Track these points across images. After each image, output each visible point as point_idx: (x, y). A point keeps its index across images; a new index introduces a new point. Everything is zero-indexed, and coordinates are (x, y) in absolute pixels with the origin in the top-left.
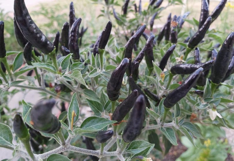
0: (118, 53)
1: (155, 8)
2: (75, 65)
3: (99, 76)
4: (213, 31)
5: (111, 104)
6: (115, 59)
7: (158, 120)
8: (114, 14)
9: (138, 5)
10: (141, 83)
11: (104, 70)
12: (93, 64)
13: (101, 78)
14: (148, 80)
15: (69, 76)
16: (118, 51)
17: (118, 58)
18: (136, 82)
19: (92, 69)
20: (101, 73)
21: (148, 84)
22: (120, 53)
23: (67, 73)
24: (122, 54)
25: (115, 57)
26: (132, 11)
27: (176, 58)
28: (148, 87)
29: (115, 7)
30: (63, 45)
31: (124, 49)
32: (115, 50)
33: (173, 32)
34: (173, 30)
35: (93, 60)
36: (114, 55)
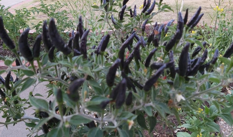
0: (115, 53)
1: (147, 14)
2: (85, 63)
3: (100, 71)
4: (189, 36)
5: (108, 90)
6: (112, 58)
7: (141, 101)
8: (112, 18)
9: (133, 10)
10: (131, 76)
11: (104, 66)
12: (97, 62)
13: (102, 72)
14: (137, 74)
15: (81, 70)
16: (114, 52)
17: (114, 57)
18: (127, 75)
19: (95, 65)
20: (102, 68)
21: (137, 77)
22: (116, 53)
23: (79, 68)
24: (117, 54)
25: (112, 56)
26: (128, 15)
27: (158, 58)
28: (137, 79)
29: (113, 13)
30: (75, 48)
31: (119, 51)
32: (113, 51)
33: (156, 38)
34: (156, 37)
35: (97, 59)
36: (112, 55)
